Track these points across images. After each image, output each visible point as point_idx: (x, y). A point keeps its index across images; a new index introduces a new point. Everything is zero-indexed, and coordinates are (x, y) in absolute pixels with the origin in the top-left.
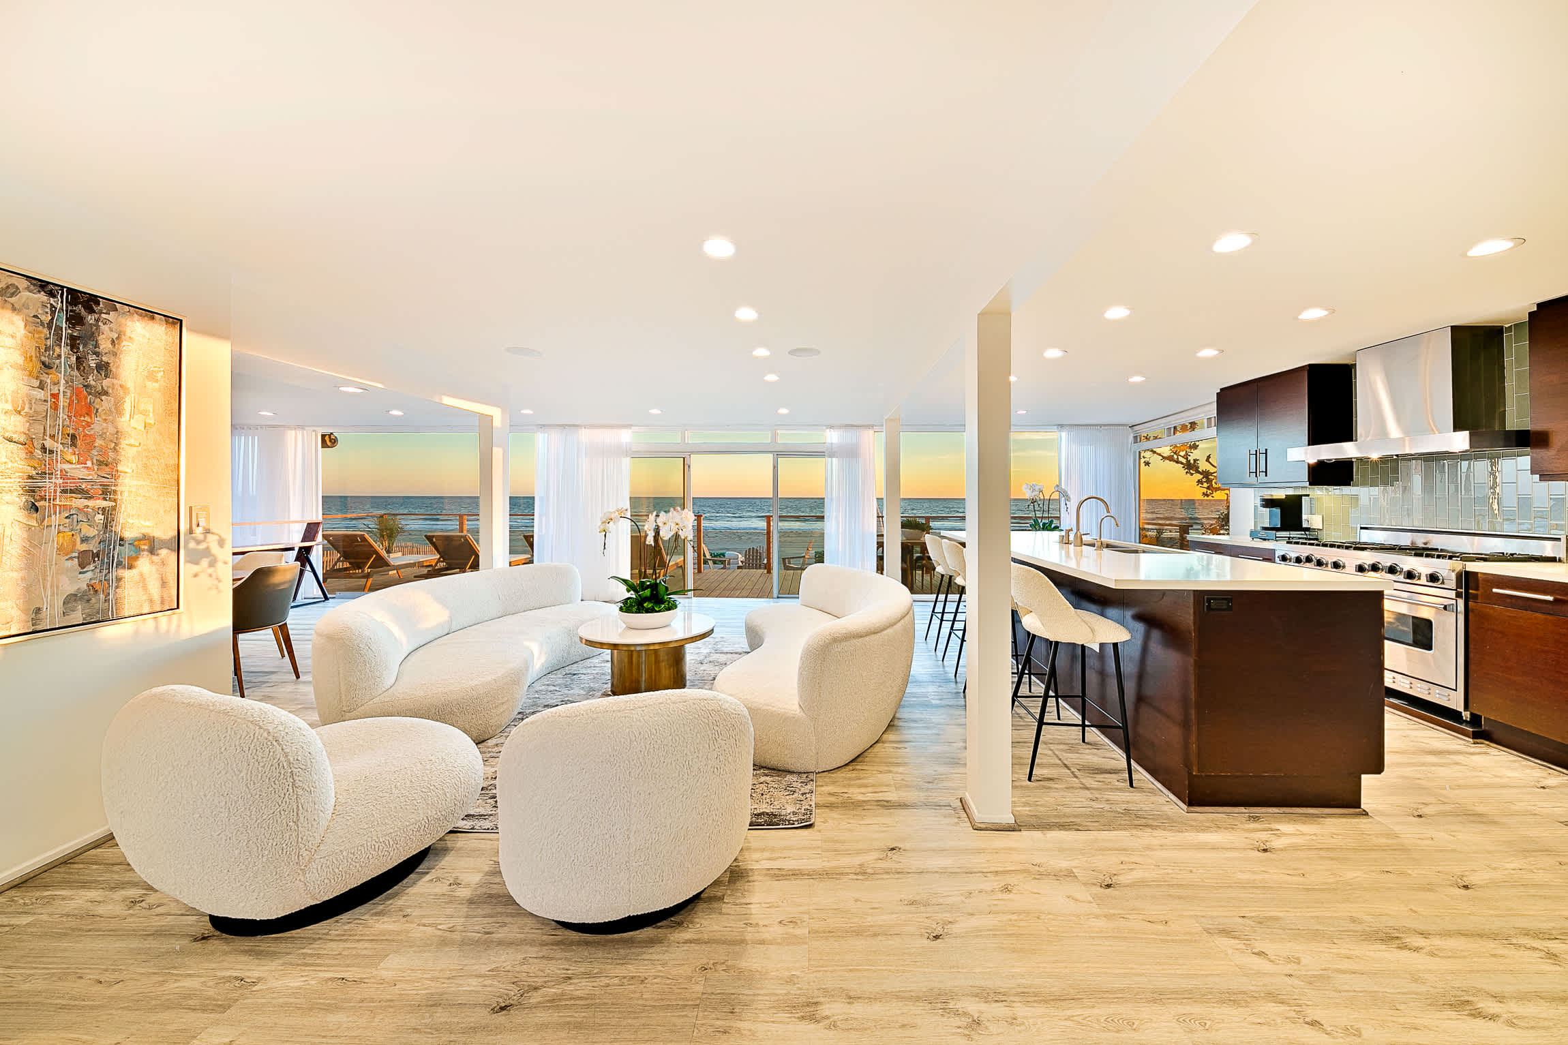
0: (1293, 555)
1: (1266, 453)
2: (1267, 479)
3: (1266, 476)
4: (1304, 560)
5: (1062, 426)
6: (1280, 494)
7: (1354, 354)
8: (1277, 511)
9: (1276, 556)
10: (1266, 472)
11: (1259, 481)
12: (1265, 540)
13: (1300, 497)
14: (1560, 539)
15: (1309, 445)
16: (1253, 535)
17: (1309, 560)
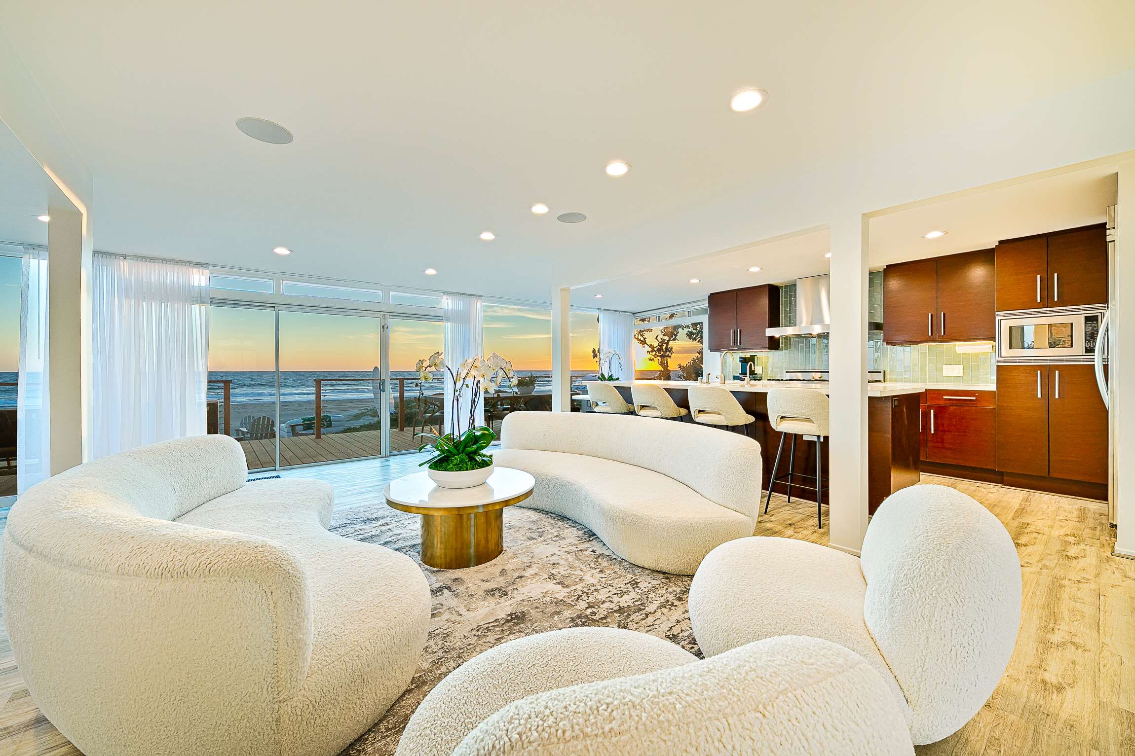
1: (740, 332)
2: (741, 347)
3: (741, 345)
5: (600, 310)
6: (748, 355)
7: (796, 281)
10: (741, 342)
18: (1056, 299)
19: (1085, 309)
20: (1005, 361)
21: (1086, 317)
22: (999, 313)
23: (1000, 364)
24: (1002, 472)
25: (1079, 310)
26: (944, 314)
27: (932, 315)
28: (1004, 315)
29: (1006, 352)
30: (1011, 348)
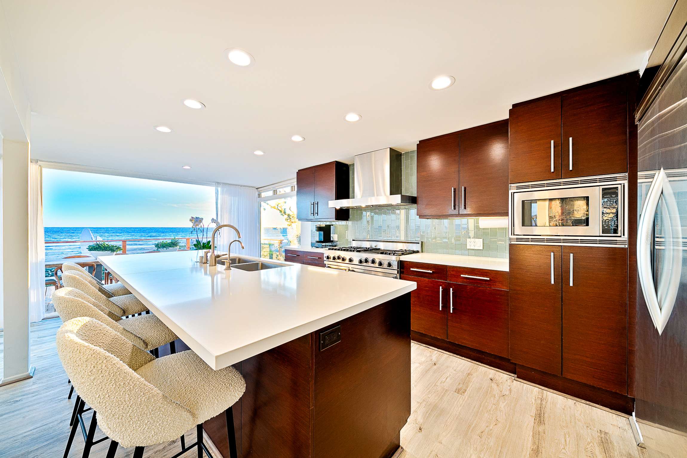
0: (332, 256)
1: (318, 204)
2: (318, 217)
3: (318, 215)
4: (337, 259)
5: (218, 183)
6: (323, 224)
7: (353, 158)
8: (322, 233)
9: (324, 257)
10: (318, 213)
11: (315, 218)
12: (317, 247)
13: (330, 225)
14: (419, 243)
15: (335, 200)
16: (313, 245)
17: (339, 258)
18: (571, 168)
19: (601, 180)
20: (518, 240)
21: (604, 190)
22: (512, 185)
23: (512, 243)
24: (516, 364)
25: (595, 181)
26: (465, 188)
27: (455, 189)
28: (518, 188)
29: (519, 229)
30: (523, 225)
